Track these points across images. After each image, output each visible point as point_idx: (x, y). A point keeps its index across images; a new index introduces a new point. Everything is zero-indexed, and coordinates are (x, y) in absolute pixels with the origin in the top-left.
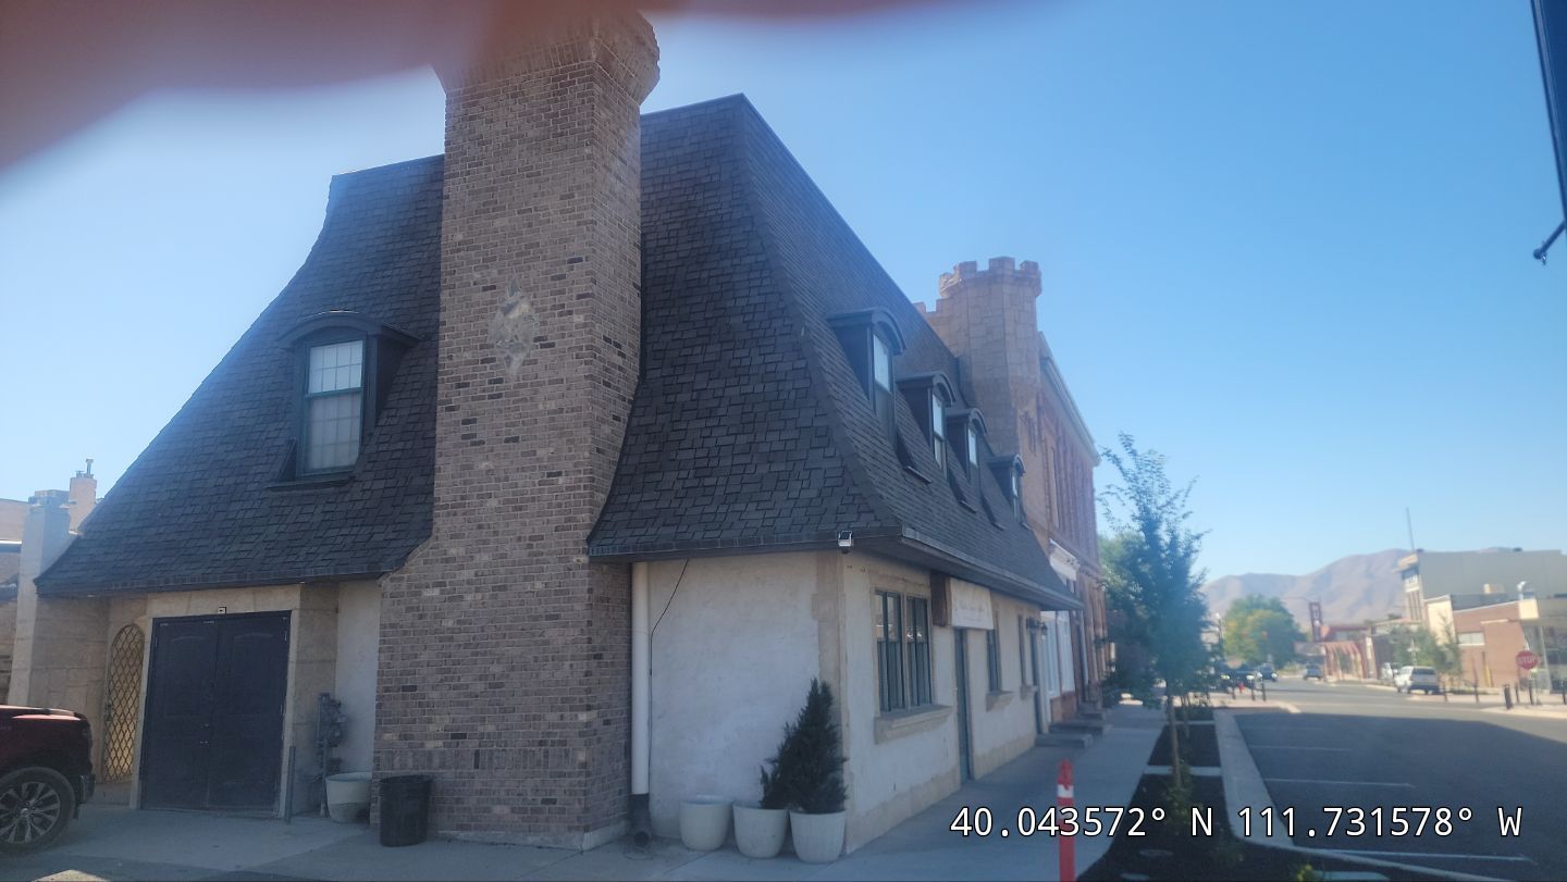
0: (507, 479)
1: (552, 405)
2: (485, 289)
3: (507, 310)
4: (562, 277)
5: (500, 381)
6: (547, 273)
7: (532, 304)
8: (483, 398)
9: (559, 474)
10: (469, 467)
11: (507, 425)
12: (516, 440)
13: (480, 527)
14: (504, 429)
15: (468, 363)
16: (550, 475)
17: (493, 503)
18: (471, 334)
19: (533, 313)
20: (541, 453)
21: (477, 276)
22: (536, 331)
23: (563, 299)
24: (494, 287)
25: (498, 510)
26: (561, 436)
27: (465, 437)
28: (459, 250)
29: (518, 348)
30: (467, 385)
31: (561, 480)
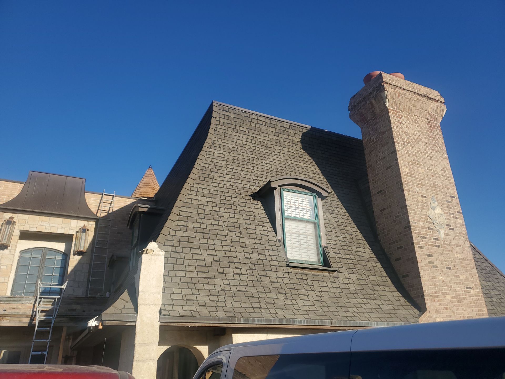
0: (451, 287)
1: (460, 256)
2: (422, 196)
3: (434, 209)
4: (449, 202)
5: (437, 239)
6: (444, 198)
7: (442, 209)
8: (432, 245)
9: (470, 288)
10: (434, 278)
11: (445, 261)
12: (450, 268)
13: (446, 309)
14: (445, 262)
15: (423, 227)
16: (467, 288)
17: (448, 297)
18: (421, 214)
19: (443, 213)
20: (461, 277)
21: (418, 189)
22: (446, 222)
23: (452, 211)
24: (425, 197)
25: (451, 301)
26: (466, 271)
27: (429, 262)
28: (408, 176)
29: (442, 227)
30: (424, 238)
31: (472, 291)
